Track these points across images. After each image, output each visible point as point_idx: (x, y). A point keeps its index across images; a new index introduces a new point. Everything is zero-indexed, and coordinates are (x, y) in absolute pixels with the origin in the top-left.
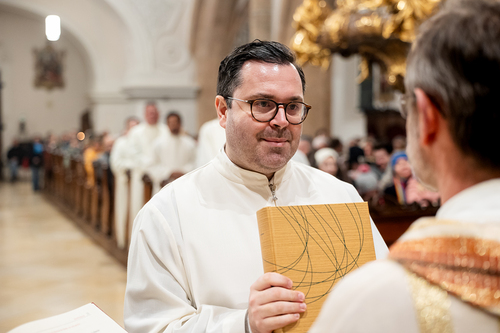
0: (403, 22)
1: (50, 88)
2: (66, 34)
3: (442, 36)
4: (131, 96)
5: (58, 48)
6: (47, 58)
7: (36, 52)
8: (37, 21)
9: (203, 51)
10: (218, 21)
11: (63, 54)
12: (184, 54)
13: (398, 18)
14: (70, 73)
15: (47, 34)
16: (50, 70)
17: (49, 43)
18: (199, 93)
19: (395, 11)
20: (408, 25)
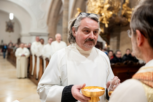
0: (103, 18)
1: (10, 32)
2: (15, 18)
3: (143, 12)
4: (31, 35)
5: (13, 22)
6: (9, 24)
7: (6, 22)
8: (7, 15)
9: (50, 24)
10: (54, 17)
11: (14, 23)
12: (45, 25)
13: (102, 17)
14: (15, 28)
15: (10, 18)
16: (10, 27)
17: (10, 20)
18: (49, 35)
19: (101, 16)
20: (104, 19)
